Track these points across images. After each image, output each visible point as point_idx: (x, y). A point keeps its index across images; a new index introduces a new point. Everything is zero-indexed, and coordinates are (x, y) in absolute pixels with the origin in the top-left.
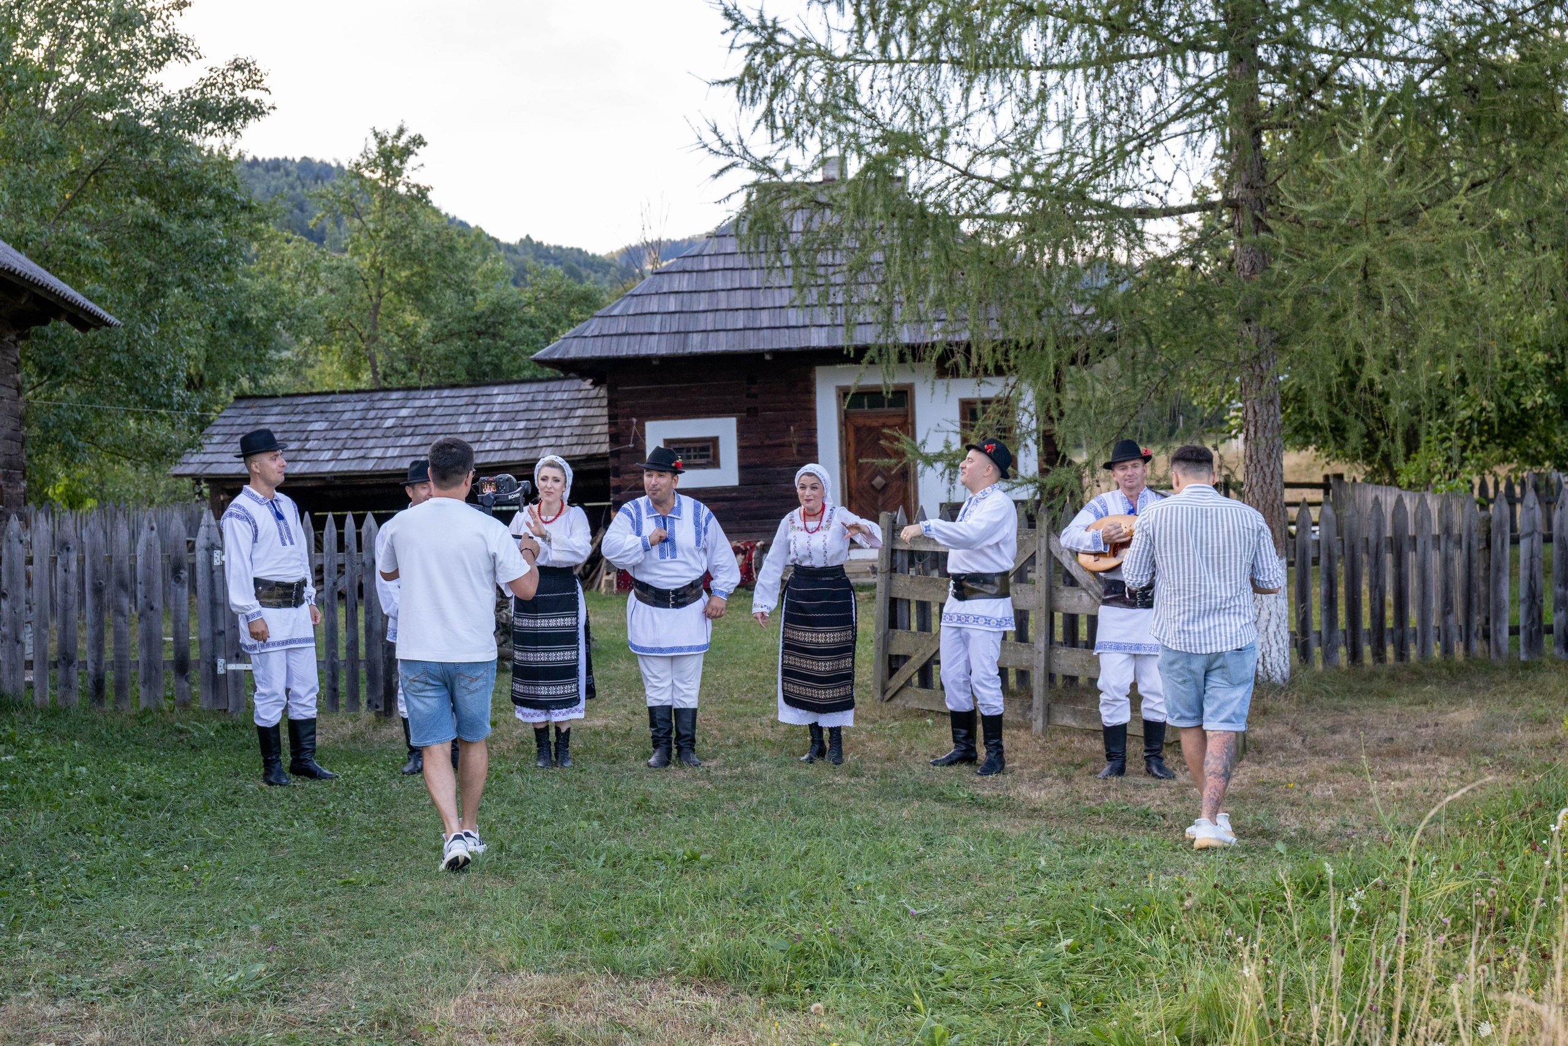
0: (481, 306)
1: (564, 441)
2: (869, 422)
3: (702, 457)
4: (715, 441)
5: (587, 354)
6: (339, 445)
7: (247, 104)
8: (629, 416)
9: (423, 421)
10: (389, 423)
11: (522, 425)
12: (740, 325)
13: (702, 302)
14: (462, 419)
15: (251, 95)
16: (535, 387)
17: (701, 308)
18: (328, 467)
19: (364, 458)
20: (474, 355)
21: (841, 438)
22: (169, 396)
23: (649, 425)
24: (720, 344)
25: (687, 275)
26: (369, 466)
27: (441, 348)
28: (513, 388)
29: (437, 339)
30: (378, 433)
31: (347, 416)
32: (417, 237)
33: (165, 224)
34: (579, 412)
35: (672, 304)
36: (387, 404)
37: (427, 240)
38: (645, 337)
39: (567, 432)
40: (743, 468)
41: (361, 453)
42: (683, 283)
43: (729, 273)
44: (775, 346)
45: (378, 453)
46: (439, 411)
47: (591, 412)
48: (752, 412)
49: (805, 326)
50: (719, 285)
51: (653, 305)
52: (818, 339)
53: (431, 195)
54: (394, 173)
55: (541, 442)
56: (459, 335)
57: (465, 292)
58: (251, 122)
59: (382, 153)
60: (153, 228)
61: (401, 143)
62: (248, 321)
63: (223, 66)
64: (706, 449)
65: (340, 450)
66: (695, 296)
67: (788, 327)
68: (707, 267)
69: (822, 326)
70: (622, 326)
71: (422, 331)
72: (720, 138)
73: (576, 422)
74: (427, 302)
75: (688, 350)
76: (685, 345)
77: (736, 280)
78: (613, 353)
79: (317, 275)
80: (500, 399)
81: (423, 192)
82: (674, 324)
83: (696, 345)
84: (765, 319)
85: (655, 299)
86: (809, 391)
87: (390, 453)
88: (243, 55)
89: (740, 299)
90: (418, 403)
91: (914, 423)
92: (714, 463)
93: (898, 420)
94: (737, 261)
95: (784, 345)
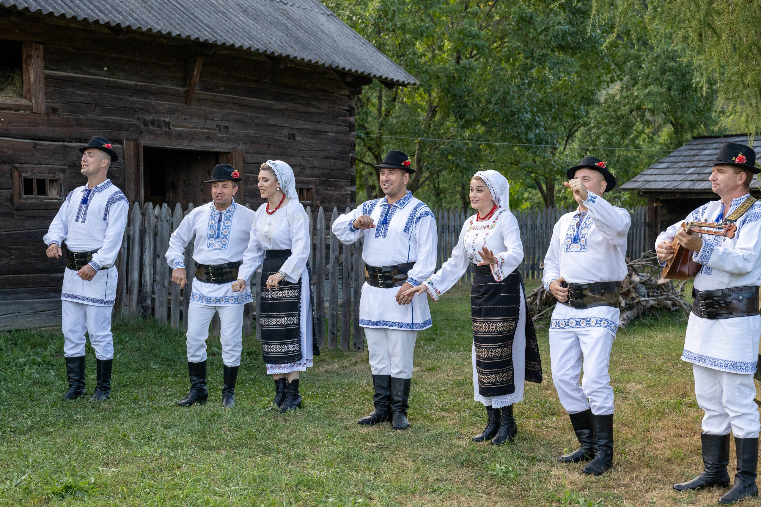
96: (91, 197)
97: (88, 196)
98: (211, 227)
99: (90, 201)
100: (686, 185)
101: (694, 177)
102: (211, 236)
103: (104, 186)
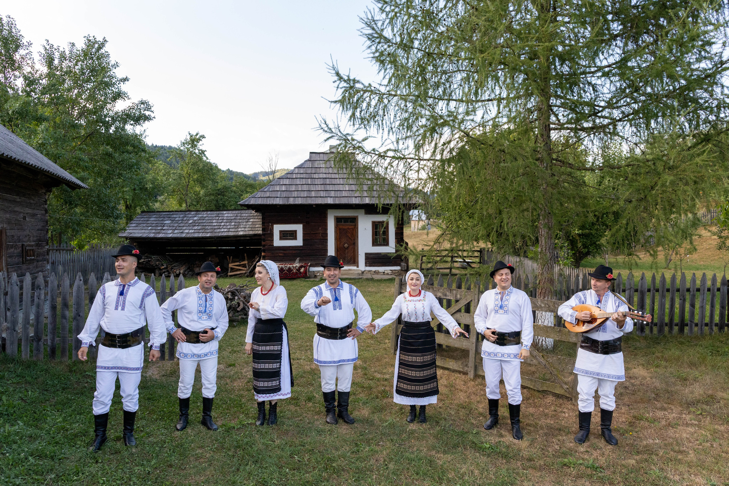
0: (220, 186)
1: (247, 229)
2: (344, 227)
3: (291, 236)
4: (296, 231)
5: (257, 203)
6: (174, 228)
7: (145, 115)
8: (269, 223)
9: (201, 221)
10: (191, 222)
11: (233, 224)
12: (305, 196)
13: (293, 188)
14: (214, 221)
15: (147, 113)
16: (237, 212)
17: (293, 190)
18: (170, 236)
19: (182, 233)
20: (217, 201)
21: (335, 232)
22: (113, 213)
23: (275, 226)
24: (299, 201)
25: (287, 179)
26: (184, 235)
27: (207, 198)
28: (230, 212)
29: (206, 195)
30: (187, 225)
31: (177, 219)
32: (201, 165)
33: (114, 154)
34: (251, 220)
35: (284, 188)
36: (190, 216)
37: (204, 167)
38: (275, 198)
39: (248, 226)
40: (304, 240)
41: (181, 231)
42: (287, 182)
43: (301, 179)
44: (316, 203)
45: (187, 231)
46: (207, 218)
47: (255, 220)
48: (307, 223)
49: (326, 197)
50: (299, 183)
51: (278, 188)
52: (330, 201)
53: (205, 153)
54: (194, 146)
55: (239, 230)
56: (213, 194)
57: (215, 182)
58: (146, 122)
59: (191, 140)
60: (109, 155)
61: (198, 137)
62: (147, 188)
63: (137, 102)
64: (292, 234)
65: (174, 230)
66: (291, 186)
67: (320, 197)
68: (294, 177)
69: (331, 197)
70: (268, 194)
71: (201, 193)
72: (327, 126)
73: (250, 223)
74: (203, 184)
75: (289, 203)
76: (288, 201)
77: (304, 181)
78: (265, 203)
79: (170, 175)
80: (226, 215)
81: (203, 152)
82: (284, 194)
83: (291, 201)
84: (313, 194)
85: (278, 186)
86: (325, 217)
87: (191, 231)
88: (144, 99)
89: (305, 188)
90: (200, 216)
91: (358, 228)
92: (295, 238)
93: (353, 227)
94: (304, 176)
95: (320, 202)
96: (127, 291)
97: (123, 289)
98: (200, 305)
99: (126, 293)
100: (152, 235)
101: (154, 231)
102: (200, 312)
103: (135, 281)
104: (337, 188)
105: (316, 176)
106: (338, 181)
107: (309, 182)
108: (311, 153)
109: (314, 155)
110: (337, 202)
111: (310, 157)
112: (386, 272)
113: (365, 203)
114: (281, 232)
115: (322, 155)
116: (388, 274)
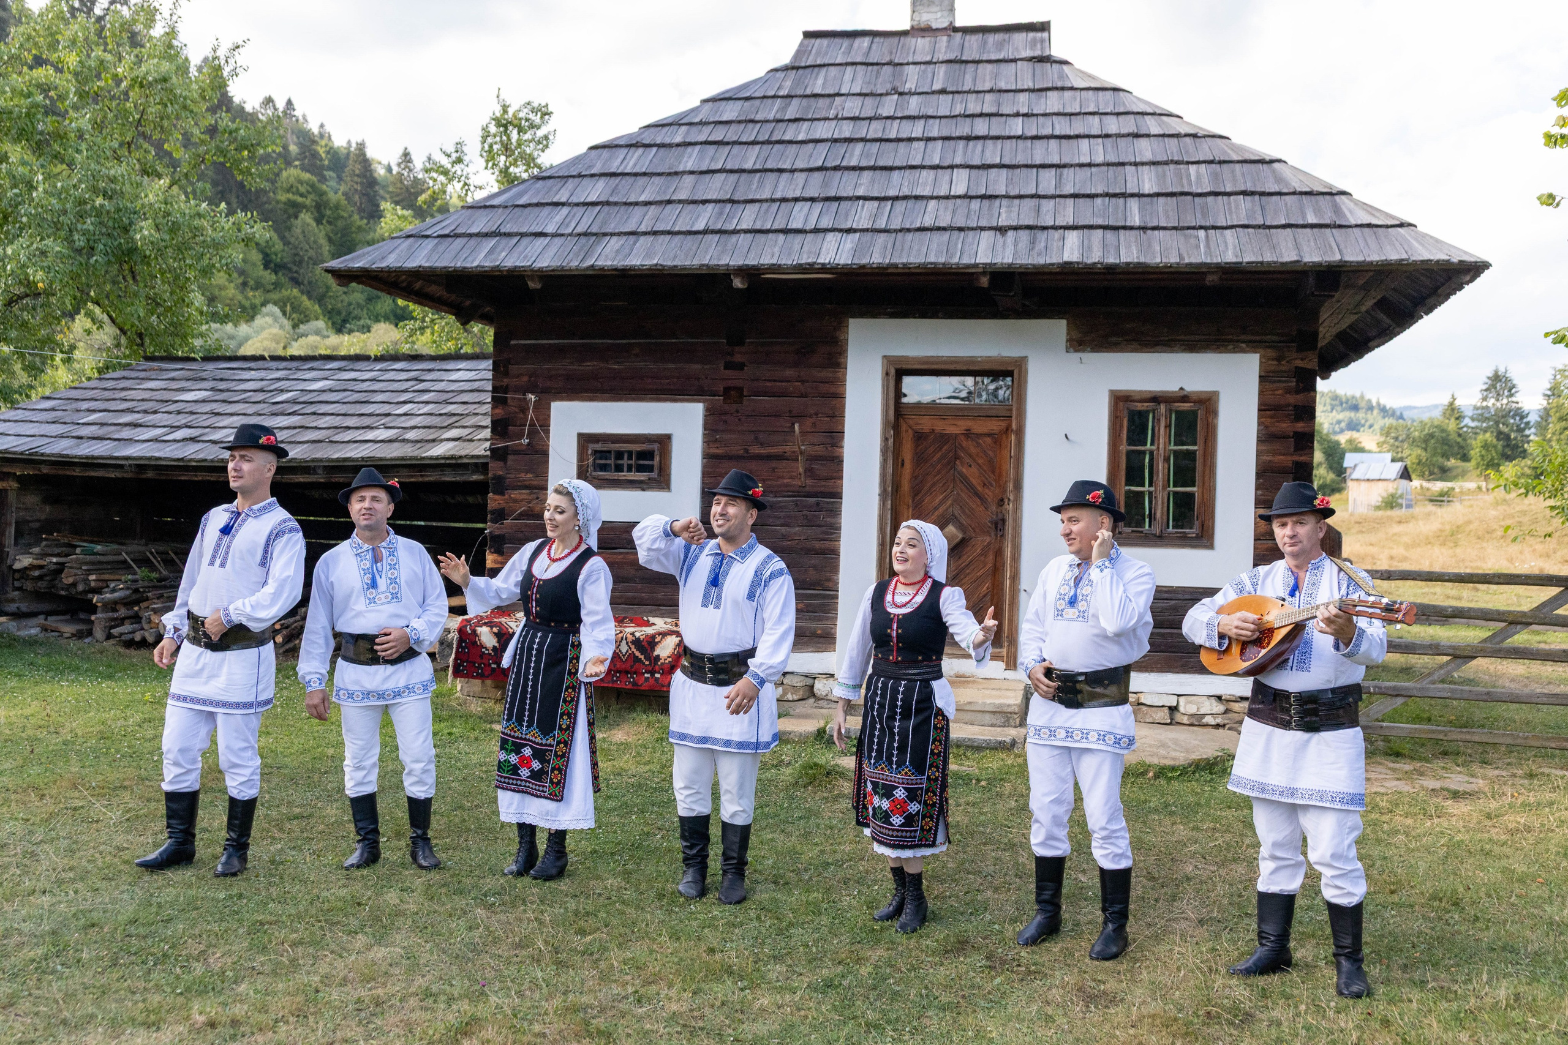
2: (940, 426)
3: (640, 469)
4: (664, 441)
5: (412, 264)
6: (185, 421)
8: (526, 391)
10: (285, 397)
12: (700, 226)
13: (650, 190)
17: (642, 199)
19: (195, 440)
21: (884, 451)
23: (560, 411)
24: (652, 254)
25: (640, 151)
26: (188, 452)
31: (244, 386)
35: (596, 191)
38: (526, 241)
42: (630, 161)
43: (712, 149)
44: (752, 261)
48: (733, 394)
49: (816, 231)
50: (689, 166)
64: (648, 455)
65: (178, 428)
66: (642, 181)
67: (786, 231)
68: (678, 139)
69: (849, 231)
75: (589, 262)
77: (719, 158)
80: (455, 376)
82: (586, 220)
83: (607, 255)
84: (748, 217)
85: (572, 183)
86: (835, 360)
89: (716, 187)
91: (1020, 433)
92: (661, 480)
93: (994, 426)
94: (732, 134)
95: (767, 260)
101: (89, 431)
104: (897, 184)
105: (802, 132)
106: (915, 154)
107: (751, 158)
108: (808, 35)
109: (825, 42)
110: (878, 253)
111: (799, 53)
112: (1187, 707)
113: (1054, 258)
114: (585, 440)
115: (866, 42)
116: (1197, 721)
